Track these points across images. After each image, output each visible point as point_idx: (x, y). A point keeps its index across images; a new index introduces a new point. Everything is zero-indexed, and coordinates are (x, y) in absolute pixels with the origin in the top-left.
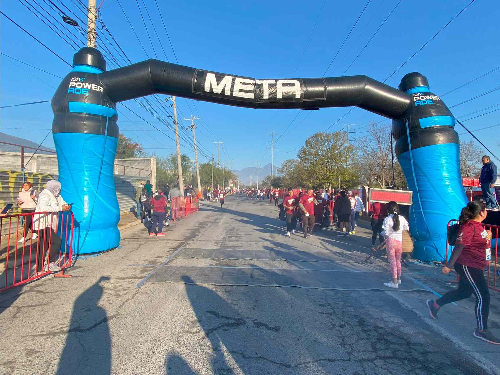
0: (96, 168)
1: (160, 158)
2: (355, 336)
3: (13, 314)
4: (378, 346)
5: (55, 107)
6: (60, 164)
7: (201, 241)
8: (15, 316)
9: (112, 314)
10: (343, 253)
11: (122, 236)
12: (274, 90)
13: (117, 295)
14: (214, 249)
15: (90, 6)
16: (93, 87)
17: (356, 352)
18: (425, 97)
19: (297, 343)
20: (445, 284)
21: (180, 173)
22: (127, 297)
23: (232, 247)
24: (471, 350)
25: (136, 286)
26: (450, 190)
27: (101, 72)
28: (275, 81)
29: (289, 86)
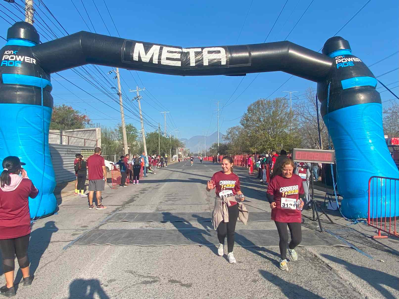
0: (29, 136)
12: (200, 57)
14: (149, 212)
16: (26, 59)
18: (346, 60)
21: (126, 142)
22: (50, 259)
23: (167, 210)
25: (62, 249)
26: (372, 148)
27: (35, 45)
28: (201, 49)
29: (215, 53)
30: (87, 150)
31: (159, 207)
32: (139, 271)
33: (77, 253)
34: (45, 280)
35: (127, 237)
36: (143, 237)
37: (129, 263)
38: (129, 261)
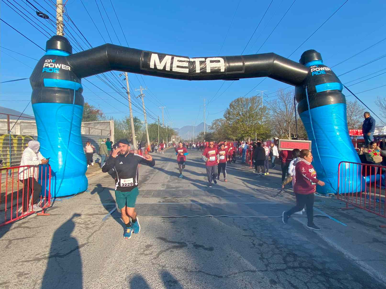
0: (67, 129)
1: (117, 121)
2: (271, 252)
3: (6, 246)
4: (288, 259)
5: (33, 83)
6: (39, 128)
7: (151, 184)
8: (7, 247)
9: (84, 243)
10: (259, 189)
11: (89, 182)
12: (204, 65)
13: (87, 228)
14: (162, 189)
15: (58, 3)
16: (63, 67)
17: (271, 264)
18: (319, 69)
19: (227, 259)
20: (337, 210)
21: (133, 131)
22: (95, 229)
23: (175, 187)
24: (358, 259)
25: (102, 221)
26: (340, 139)
27: (69, 55)
28: (204, 58)
29: (216, 62)
31: (168, 185)
32: (168, 238)
33: (115, 224)
35: (151, 210)
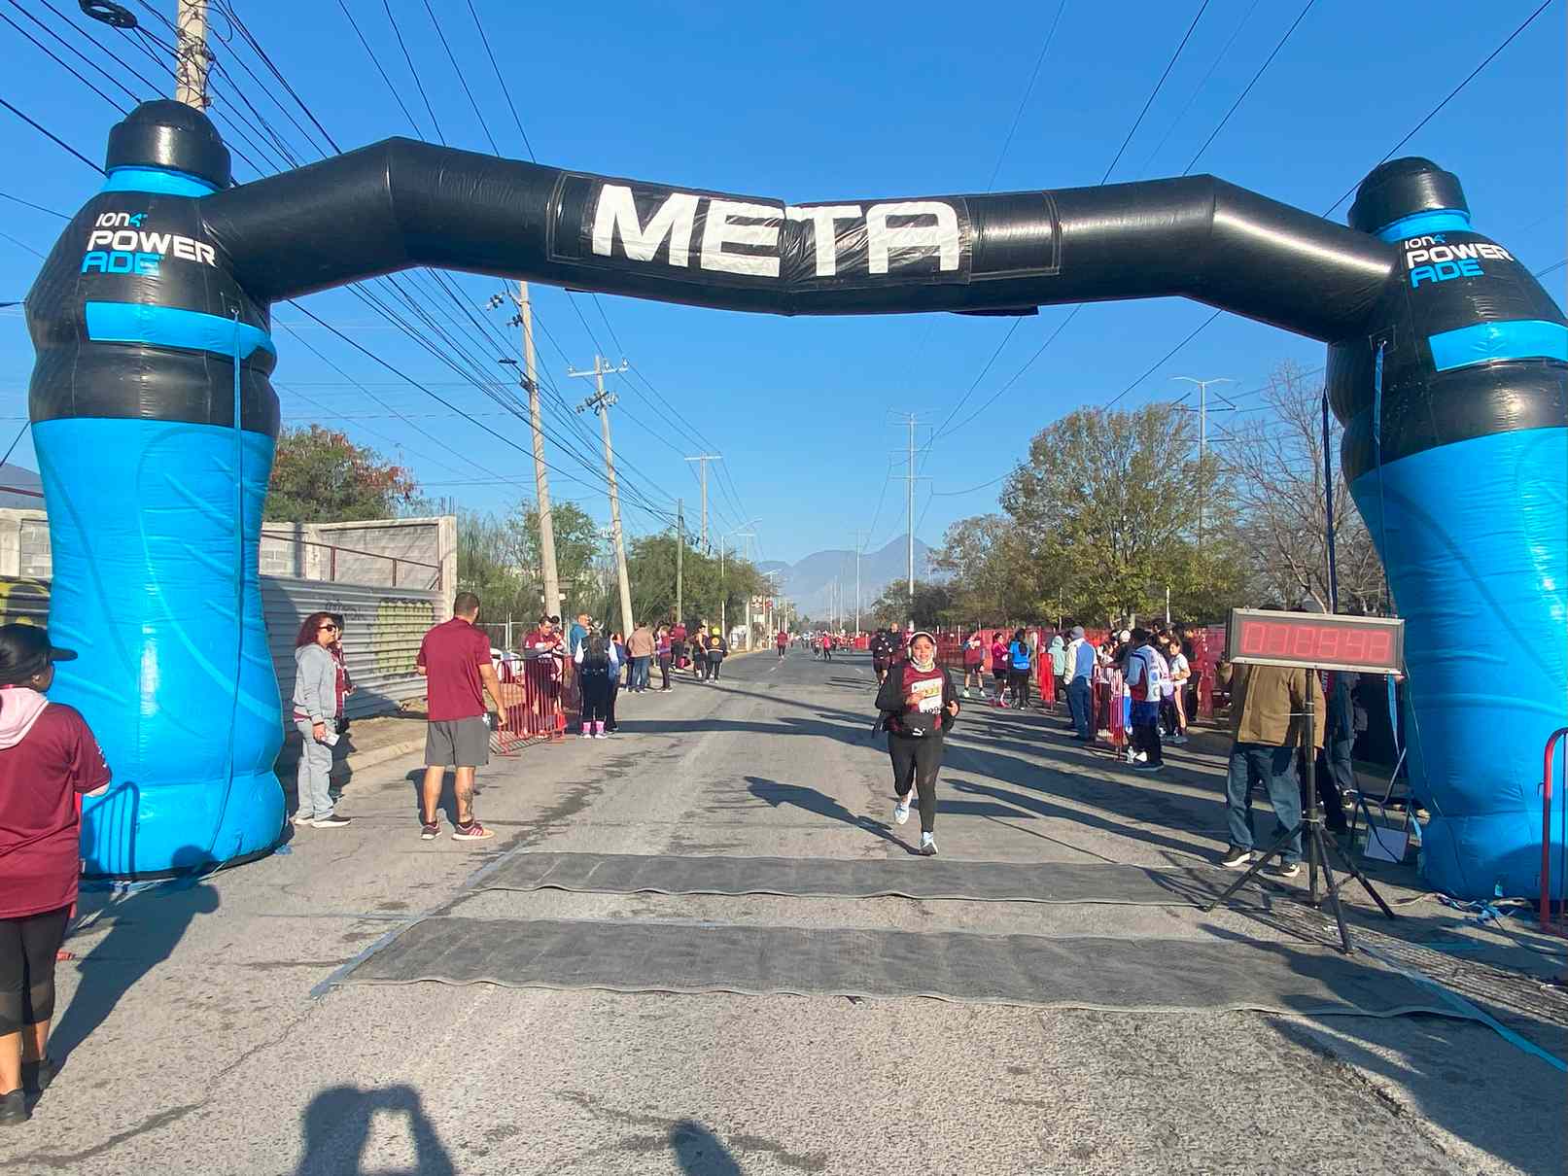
0: (188, 546)
5: (38, 324)
6: (57, 537)
7: (599, 824)
9: (186, 1101)
12: (855, 241)
13: (223, 1029)
14: (644, 853)
16: (177, 247)
18: (1450, 252)
21: (551, 573)
22: (263, 1034)
23: (713, 846)
25: (308, 995)
26: (1557, 611)
27: (211, 192)
28: (858, 207)
29: (916, 226)
30: (403, 600)
31: (681, 833)
32: (611, 1094)
33: (364, 1015)
34: (240, 1120)
35: (563, 952)
36: (623, 956)
37: (573, 1061)
38: (570, 1050)
